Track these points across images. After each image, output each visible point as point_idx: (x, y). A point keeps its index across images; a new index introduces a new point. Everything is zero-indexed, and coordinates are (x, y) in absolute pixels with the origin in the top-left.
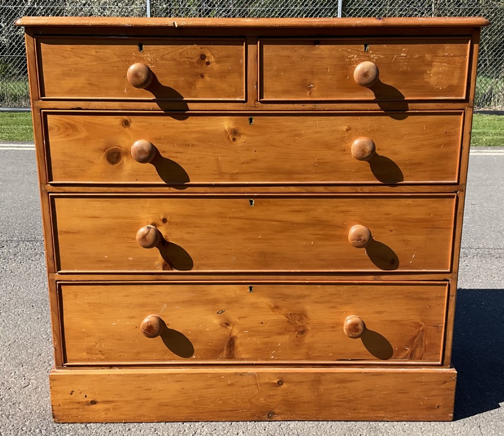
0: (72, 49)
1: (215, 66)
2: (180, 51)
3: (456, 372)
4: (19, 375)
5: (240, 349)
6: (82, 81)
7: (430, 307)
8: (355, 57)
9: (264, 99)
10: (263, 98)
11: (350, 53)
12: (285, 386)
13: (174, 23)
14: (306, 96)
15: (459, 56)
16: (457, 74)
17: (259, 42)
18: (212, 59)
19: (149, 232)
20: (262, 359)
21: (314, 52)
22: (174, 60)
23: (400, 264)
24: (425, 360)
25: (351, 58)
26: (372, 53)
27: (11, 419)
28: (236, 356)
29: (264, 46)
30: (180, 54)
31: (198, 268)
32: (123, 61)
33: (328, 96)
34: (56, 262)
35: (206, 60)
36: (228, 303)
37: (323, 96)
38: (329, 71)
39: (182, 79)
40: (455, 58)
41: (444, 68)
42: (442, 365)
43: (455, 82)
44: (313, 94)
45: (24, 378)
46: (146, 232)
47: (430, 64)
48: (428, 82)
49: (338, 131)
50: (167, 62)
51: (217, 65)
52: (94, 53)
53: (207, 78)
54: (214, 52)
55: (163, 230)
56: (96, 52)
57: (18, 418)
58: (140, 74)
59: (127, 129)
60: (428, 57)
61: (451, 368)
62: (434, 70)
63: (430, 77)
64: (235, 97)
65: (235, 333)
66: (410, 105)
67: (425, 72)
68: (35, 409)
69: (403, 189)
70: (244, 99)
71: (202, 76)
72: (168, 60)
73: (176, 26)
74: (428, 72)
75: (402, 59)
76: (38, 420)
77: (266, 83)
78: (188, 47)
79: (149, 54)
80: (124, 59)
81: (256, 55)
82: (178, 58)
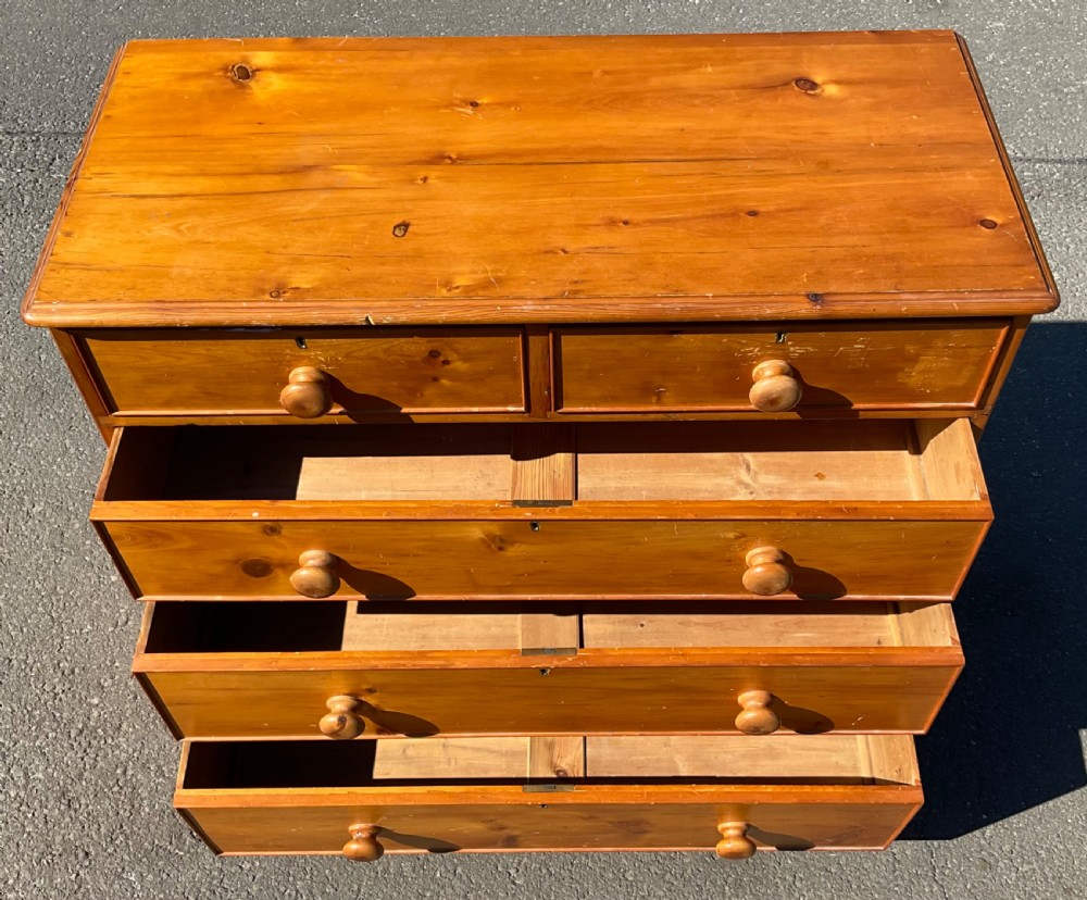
0: (157, 346)
1: (459, 365)
2: (385, 346)
6: (188, 388)
8: (757, 349)
9: (564, 410)
10: (562, 407)
11: (747, 345)
13: (367, 318)
14: (650, 403)
15: (977, 347)
16: (966, 373)
17: (551, 335)
18: (452, 356)
21: (670, 345)
22: (374, 358)
25: (746, 352)
26: (791, 346)
29: (563, 337)
30: (386, 351)
32: (267, 361)
33: (694, 403)
35: (442, 358)
37: (684, 403)
38: (698, 370)
39: (395, 384)
40: (970, 350)
41: (941, 364)
43: (960, 382)
44: (665, 400)
47: (914, 360)
48: (904, 384)
50: (360, 362)
51: (466, 365)
52: (205, 352)
53: (445, 382)
54: (458, 346)
56: (208, 350)
60: (911, 349)
62: (919, 367)
63: (910, 376)
64: (505, 406)
66: (860, 413)
67: (902, 369)
70: (523, 409)
71: (436, 379)
72: (362, 359)
73: (372, 323)
74: (906, 370)
75: (855, 353)
77: (567, 387)
78: (402, 340)
79: (321, 350)
80: (269, 359)
81: (546, 350)
82: (381, 355)
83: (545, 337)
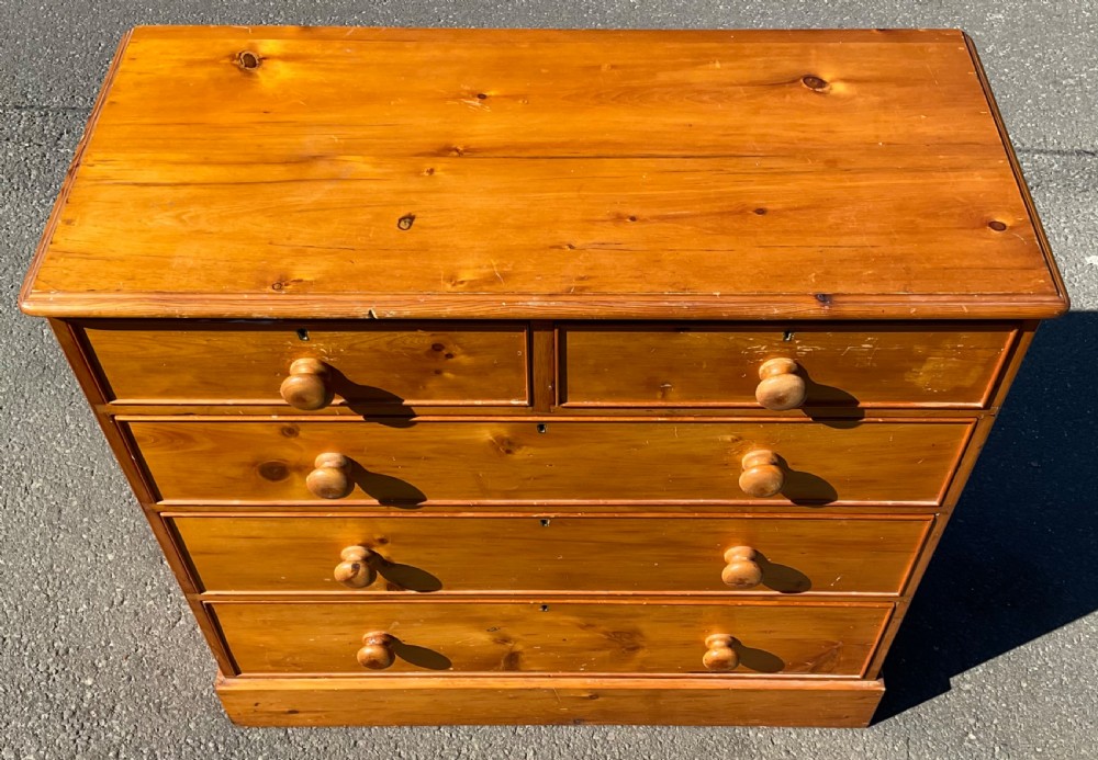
0: (155, 336)
1: (462, 359)
2: (387, 339)
3: (884, 689)
4: (159, 590)
5: (528, 662)
6: (188, 378)
7: (855, 627)
8: (764, 348)
9: (568, 404)
10: (566, 401)
11: (753, 343)
12: (600, 699)
13: (370, 312)
14: (655, 399)
15: (986, 349)
16: (975, 373)
17: (556, 331)
18: (456, 350)
19: (356, 574)
20: (563, 671)
21: (674, 342)
22: (377, 351)
23: (813, 586)
24: (835, 673)
25: (753, 350)
26: (798, 344)
27: (165, 716)
28: (522, 668)
29: (568, 333)
30: (389, 343)
31: (449, 589)
32: (268, 352)
33: (700, 399)
34: (193, 580)
35: (445, 352)
36: (504, 621)
37: (689, 399)
38: (704, 366)
39: (397, 376)
40: (979, 351)
41: (949, 365)
42: (864, 678)
43: (968, 382)
44: (670, 396)
45: (169, 600)
46: (351, 574)
47: (922, 360)
48: (913, 383)
49: (715, 442)
50: (362, 354)
51: (470, 359)
52: (205, 343)
53: (448, 375)
54: (461, 340)
55: (382, 552)
56: (208, 341)
57: (175, 712)
58: (308, 398)
59: (292, 439)
60: (919, 349)
61: (877, 678)
62: (928, 367)
63: (917, 377)
64: (508, 398)
65: (519, 647)
66: (866, 411)
67: (910, 369)
68: (200, 688)
69: (834, 510)
70: (526, 402)
71: (438, 372)
72: (365, 351)
73: (376, 317)
74: (914, 370)
75: (862, 352)
76: (208, 718)
77: (571, 382)
78: (405, 334)
79: (322, 343)
80: (270, 350)
81: (551, 346)
82: (385, 348)
83: (549, 333)
